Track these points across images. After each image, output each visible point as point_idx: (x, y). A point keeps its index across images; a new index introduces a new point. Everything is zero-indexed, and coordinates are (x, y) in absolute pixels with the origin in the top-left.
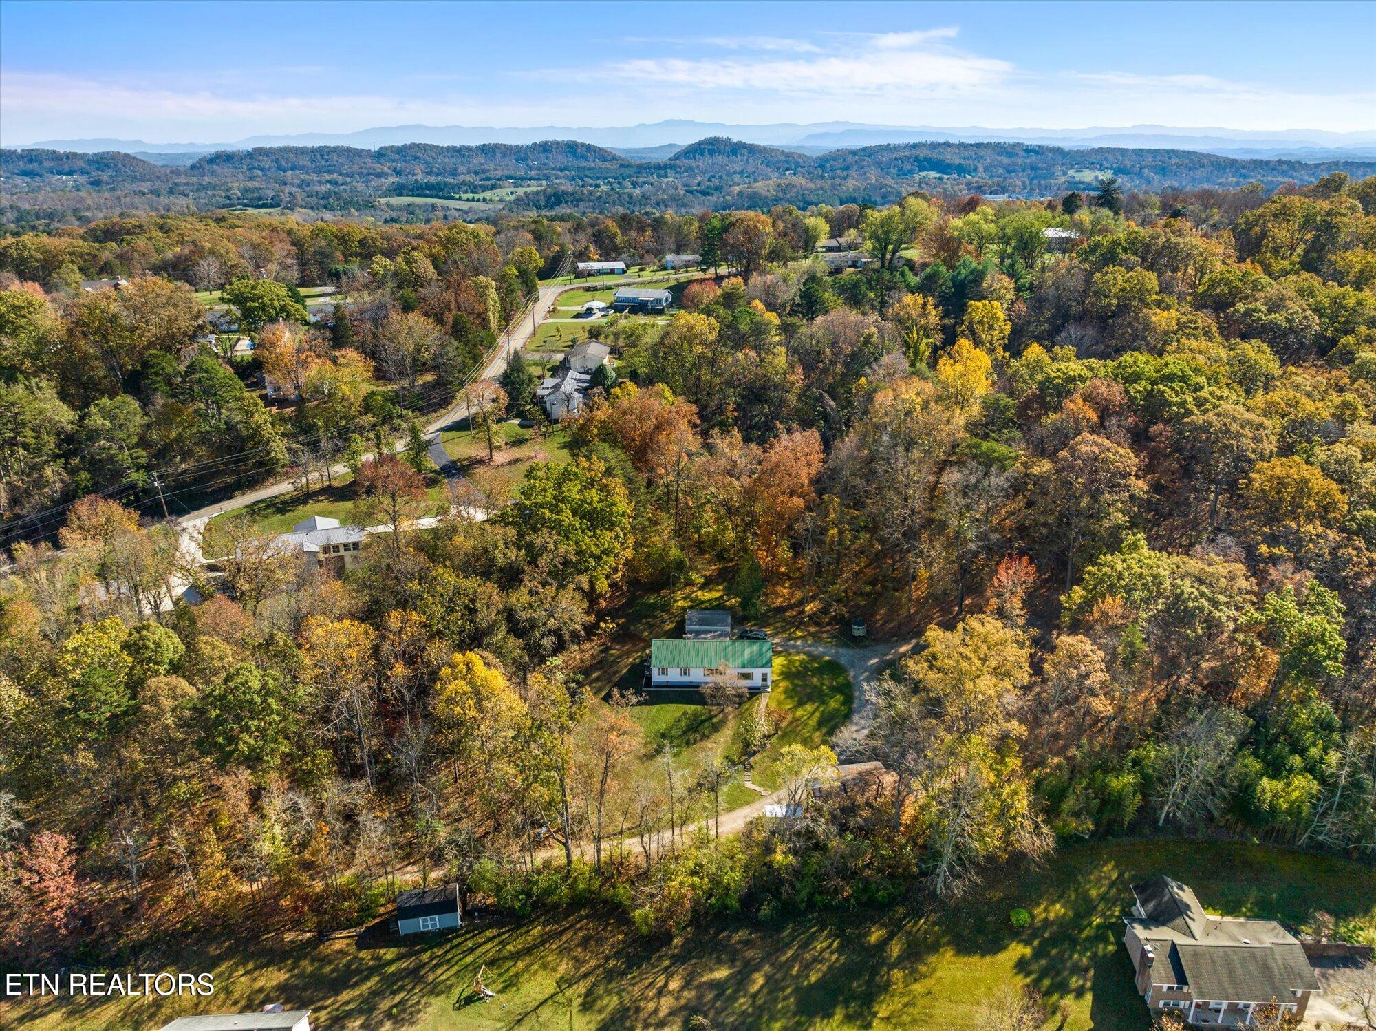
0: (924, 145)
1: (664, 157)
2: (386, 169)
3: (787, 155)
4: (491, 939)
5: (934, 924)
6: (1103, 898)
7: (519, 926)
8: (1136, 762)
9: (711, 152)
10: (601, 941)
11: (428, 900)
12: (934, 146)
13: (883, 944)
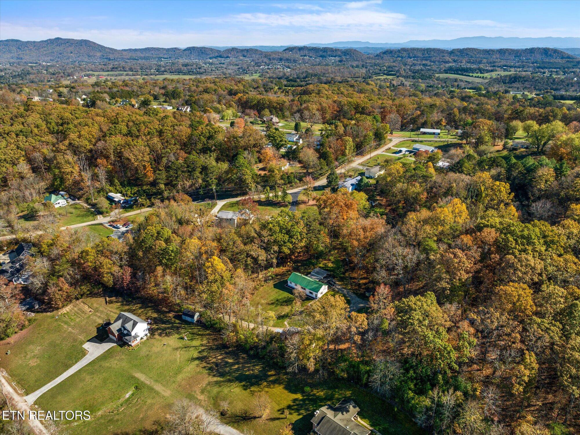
2: (450, 60)
4: (198, 329)
5: (287, 379)
7: (206, 329)
11: (189, 313)
13: (271, 376)
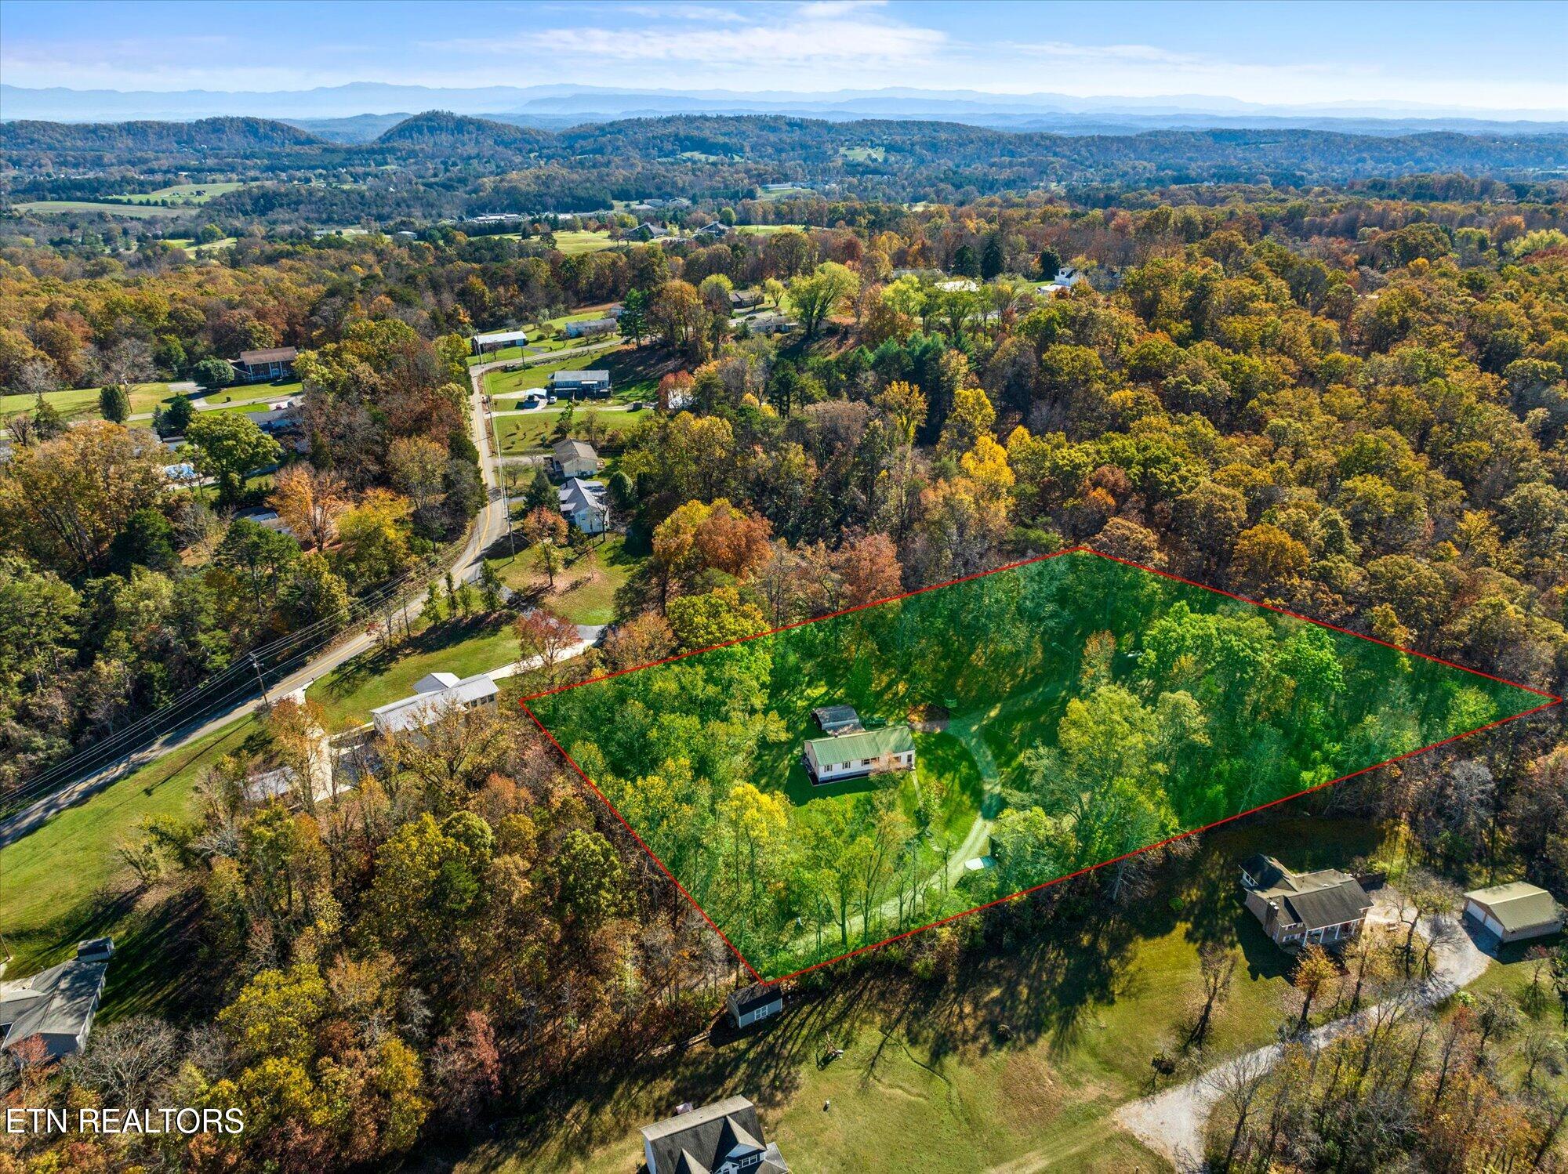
0: (679, 118)
1: (372, 136)
3: (523, 132)
4: (810, 1013)
5: (1121, 922)
6: (1221, 878)
7: (825, 998)
8: (1219, 775)
9: (431, 130)
10: (894, 993)
11: (758, 995)
12: (690, 120)
13: (1094, 943)
